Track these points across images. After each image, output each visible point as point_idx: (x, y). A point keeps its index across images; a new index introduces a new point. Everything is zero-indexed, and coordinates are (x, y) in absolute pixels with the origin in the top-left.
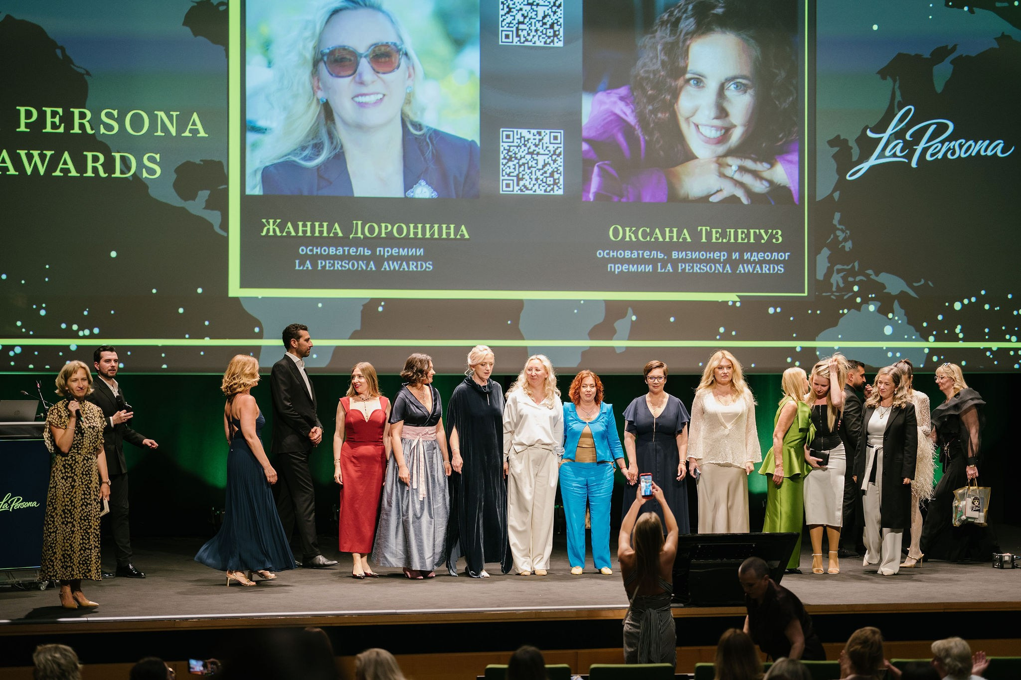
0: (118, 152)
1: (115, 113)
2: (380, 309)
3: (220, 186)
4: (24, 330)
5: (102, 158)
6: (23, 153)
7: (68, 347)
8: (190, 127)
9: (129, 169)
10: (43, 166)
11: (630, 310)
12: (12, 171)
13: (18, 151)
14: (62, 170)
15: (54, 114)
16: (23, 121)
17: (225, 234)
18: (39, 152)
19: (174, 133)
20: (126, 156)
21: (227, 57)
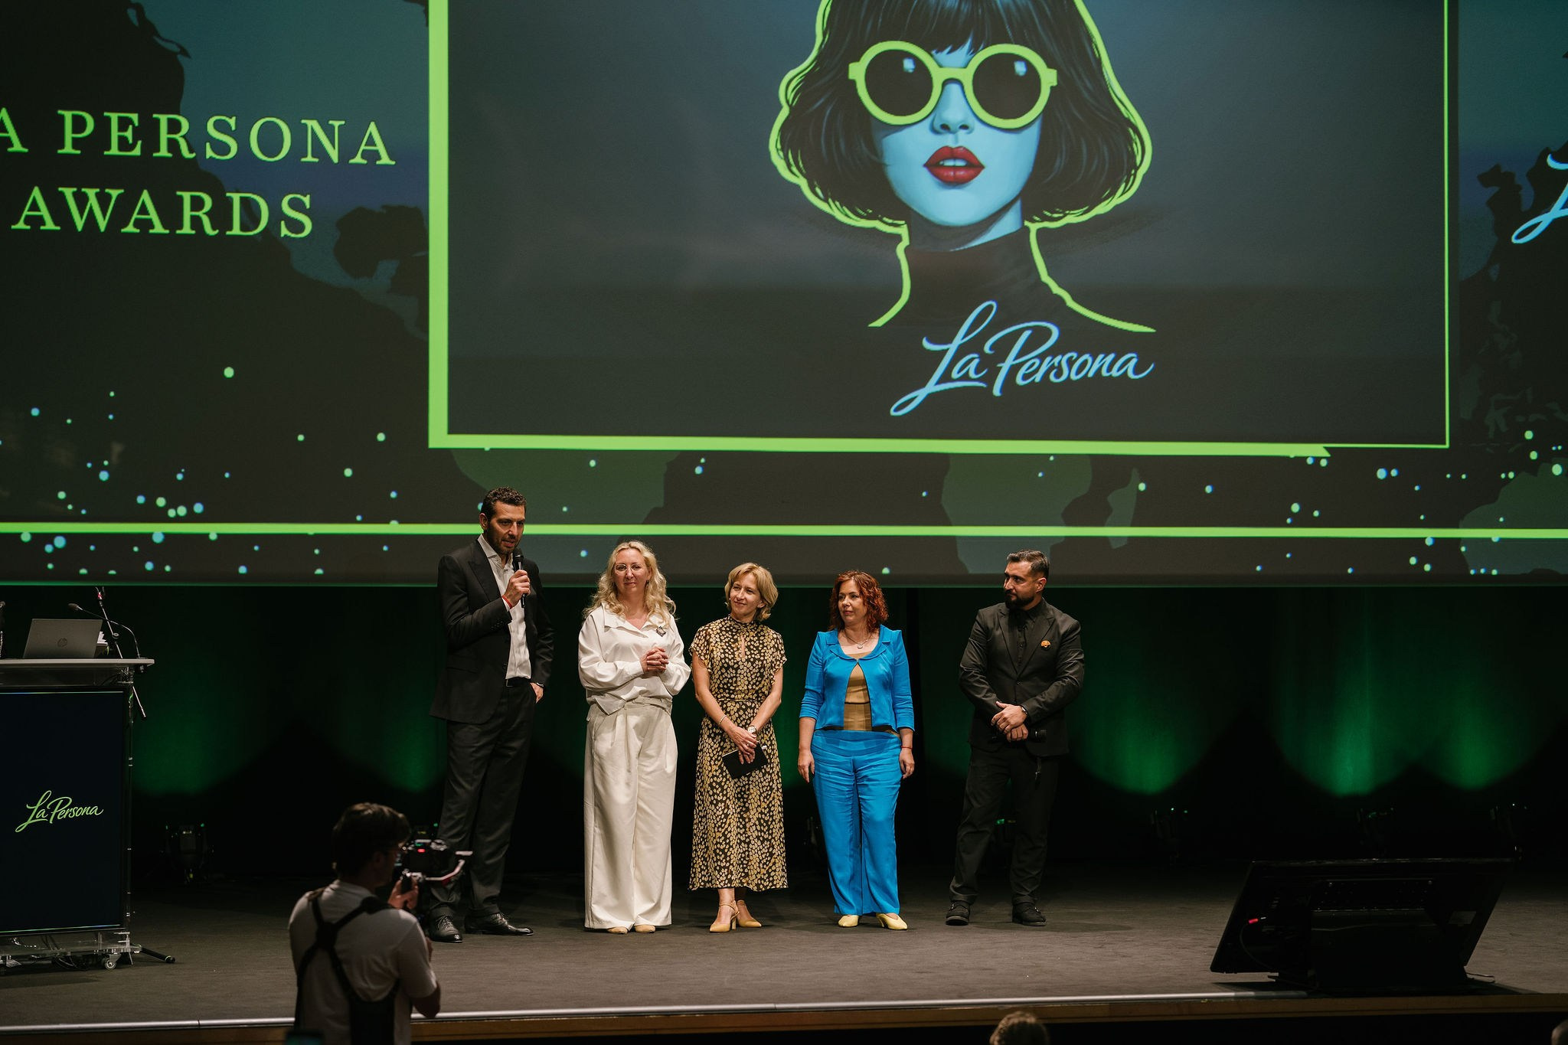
0: (237, 191)
1: (232, 122)
2: (698, 470)
3: (413, 252)
4: (70, 507)
5: (208, 203)
6: (68, 192)
7: (149, 536)
8: (363, 147)
9: (256, 222)
10: (104, 215)
11: (1135, 473)
12: (50, 225)
13: (60, 189)
14: (138, 223)
15: (124, 124)
16: (69, 135)
17: (424, 338)
18: (98, 190)
19: (335, 159)
20: (253, 199)
21: (427, 24)
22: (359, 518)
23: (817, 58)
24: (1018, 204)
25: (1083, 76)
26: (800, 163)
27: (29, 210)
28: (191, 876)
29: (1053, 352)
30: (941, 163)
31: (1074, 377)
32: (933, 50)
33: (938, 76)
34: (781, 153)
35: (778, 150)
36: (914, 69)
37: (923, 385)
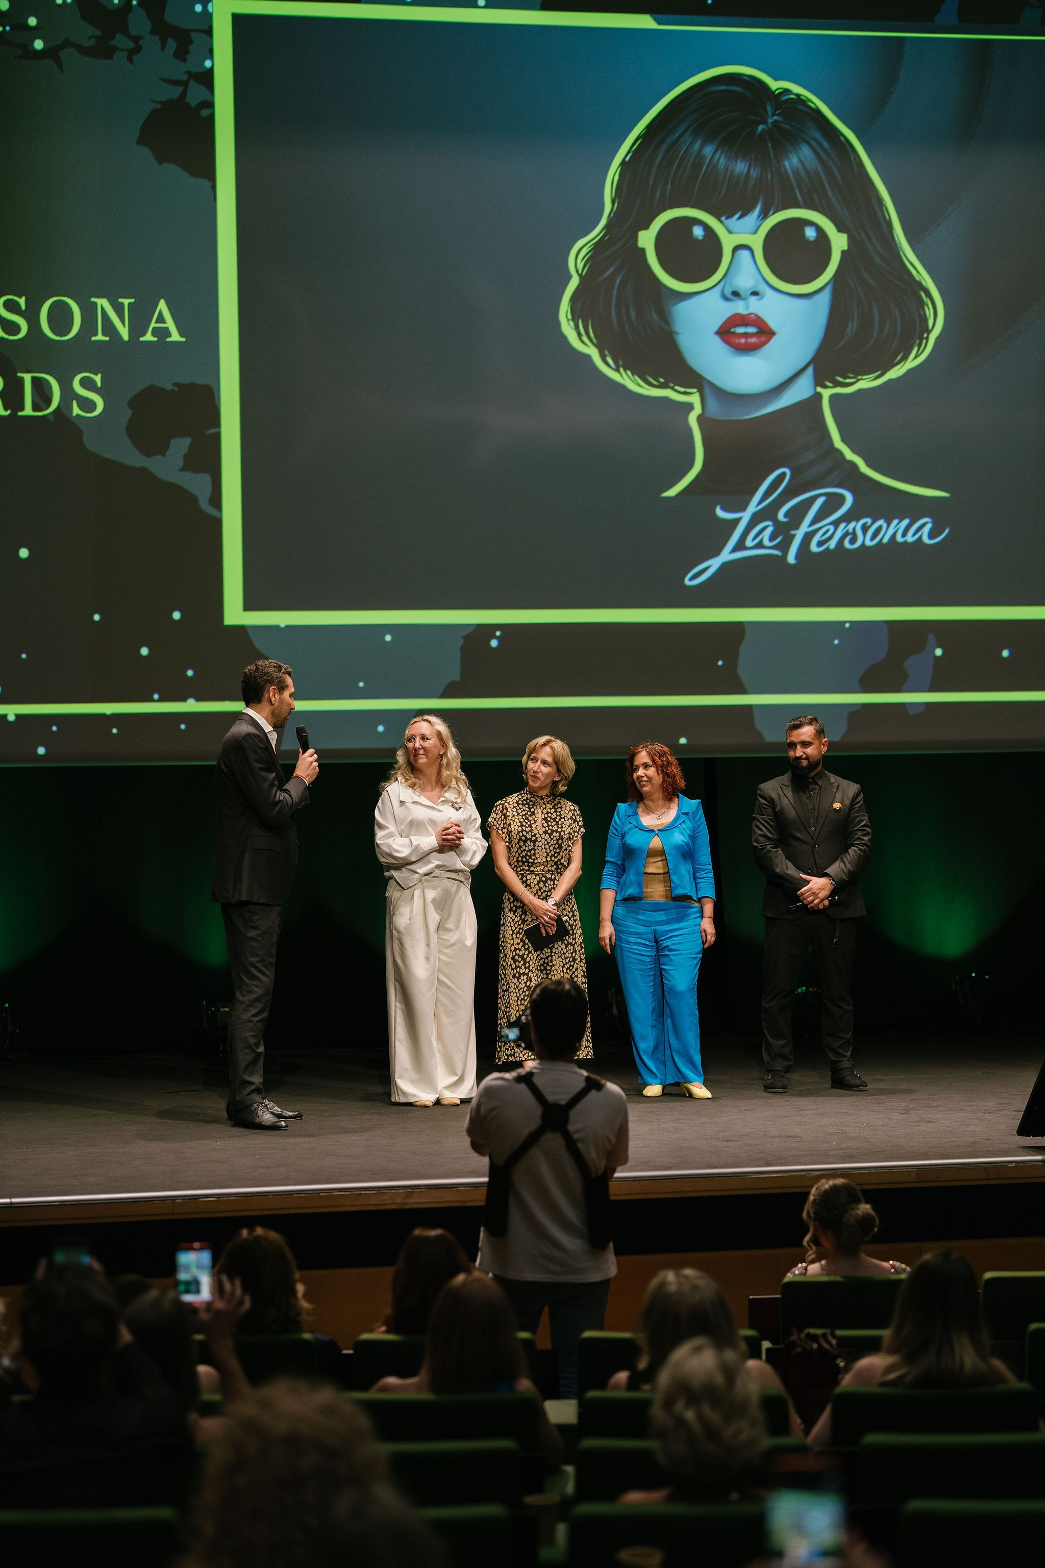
0: (28, 371)
1: (22, 301)
2: (494, 643)
3: (205, 430)
8: (153, 324)
9: (48, 401)
11: (931, 638)
17: (215, 513)
19: (126, 337)
20: (43, 378)
21: (215, 200)
22: (156, 697)
23: (607, 226)
24: (810, 370)
25: (874, 239)
26: (592, 335)
29: (847, 518)
30: (732, 330)
31: (869, 543)
32: (722, 216)
33: (728, 242)
34: (572, 323)
35: (568, 320)
36: (705, 236)
37: (717, 553)
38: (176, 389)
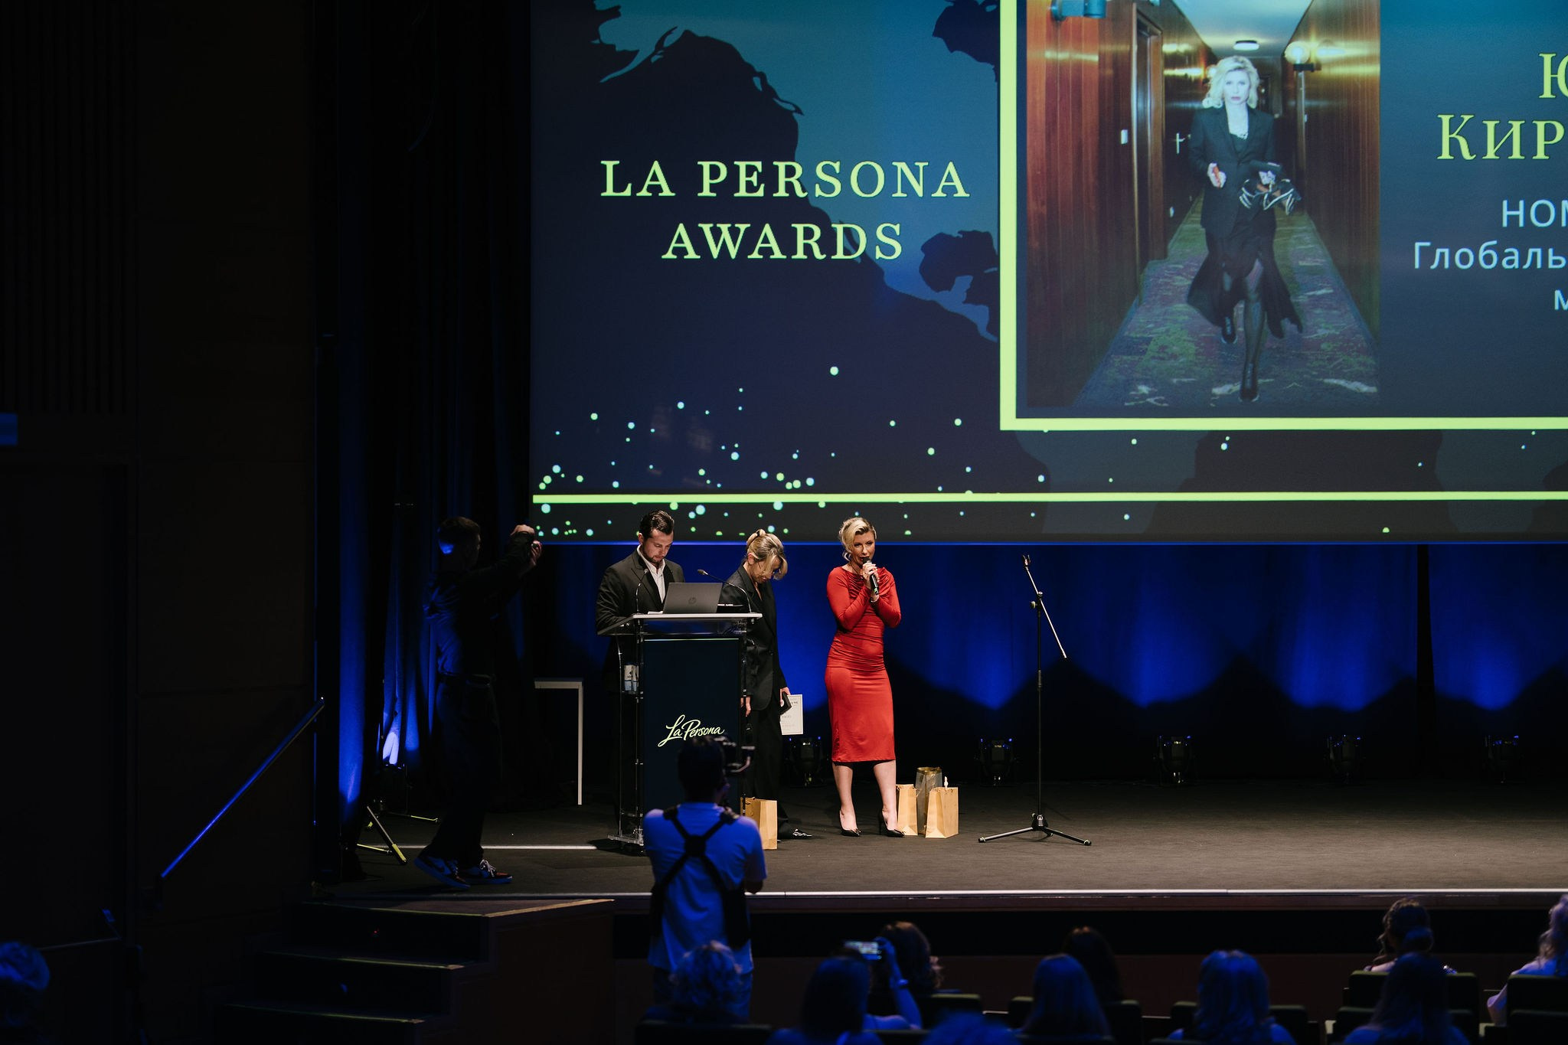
0: (841, 223)
1: (837, 166)
2: (1224, 447)
3: (987, 268)
4: (708, 482)
5: (817, 233)
6: (706, 228)
7: (771, 504)
8: (943, 183)
9: (856, 247)
10: (735, 246)
12: (692, 254)
13: (700, 225)
14: (761, 251)
15: (750, 171)
16: (707, 181)
17: (995, 339)
18: (729, 225)
19: (920, 194)
20: (852, 228)
21: (998, 80)
27: (677, 242)
28: (810, 779)
38: (961, 236)
